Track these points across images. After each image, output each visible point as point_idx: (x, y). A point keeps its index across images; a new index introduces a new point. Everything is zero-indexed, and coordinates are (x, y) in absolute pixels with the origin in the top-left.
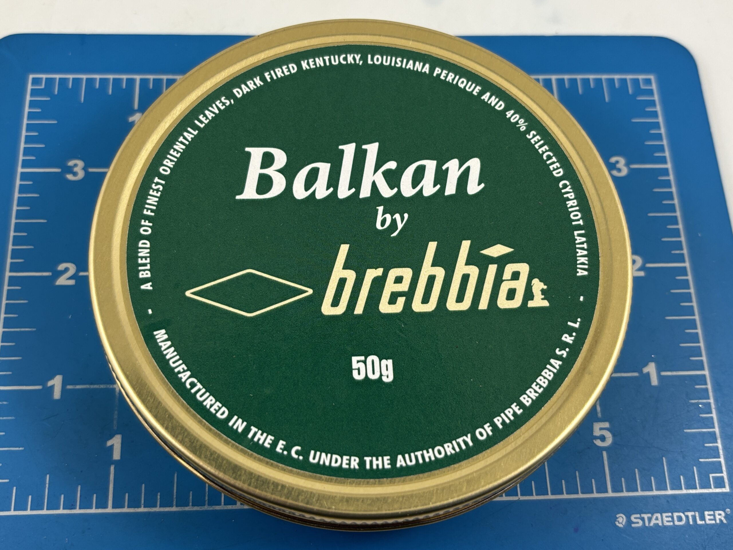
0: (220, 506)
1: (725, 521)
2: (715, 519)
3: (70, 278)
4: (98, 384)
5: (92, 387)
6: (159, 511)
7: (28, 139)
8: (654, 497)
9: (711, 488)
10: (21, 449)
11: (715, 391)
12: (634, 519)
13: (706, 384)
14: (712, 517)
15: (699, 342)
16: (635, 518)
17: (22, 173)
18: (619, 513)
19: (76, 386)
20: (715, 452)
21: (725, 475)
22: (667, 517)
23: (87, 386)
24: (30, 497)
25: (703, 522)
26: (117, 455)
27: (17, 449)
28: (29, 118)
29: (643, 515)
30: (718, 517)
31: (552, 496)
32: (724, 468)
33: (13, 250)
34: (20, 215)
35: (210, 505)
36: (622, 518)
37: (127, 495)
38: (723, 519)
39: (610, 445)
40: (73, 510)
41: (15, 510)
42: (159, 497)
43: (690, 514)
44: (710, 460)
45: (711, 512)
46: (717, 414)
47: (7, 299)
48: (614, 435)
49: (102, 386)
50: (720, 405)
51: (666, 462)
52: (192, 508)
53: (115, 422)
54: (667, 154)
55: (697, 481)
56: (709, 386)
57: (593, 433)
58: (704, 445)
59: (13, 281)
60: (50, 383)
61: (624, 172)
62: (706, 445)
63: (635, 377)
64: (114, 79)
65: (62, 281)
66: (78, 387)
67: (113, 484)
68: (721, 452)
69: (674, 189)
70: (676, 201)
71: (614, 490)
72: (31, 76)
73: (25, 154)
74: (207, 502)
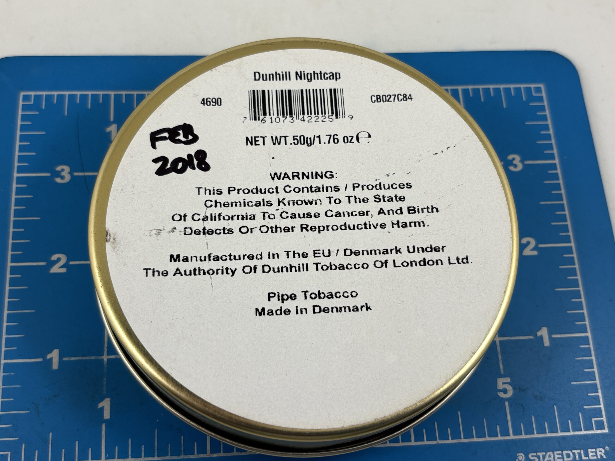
0: (194, 455)
1: (604, 457)
2: (596, 456)
3: (61, 267)
4: (88, 356)
5: (84, 358)
6: (144, 460)
8: (547, 438)
9: (593, 430)
10: (27, 412)
11: (595, 350)
12: (531, 457)
13: (589, 344)
14: (594, 454)
15: (583, 309)
16: (532, 456)
17: (18, 178)
18: (519, 453)
19: (70, 358)
20: (596, 400)
21: (604, 419)
22: (558, 454)
23: (80, 358)
24: (37, 451)
25: (587, 458)
26: (107, 415)
27: (24, 412)
28: (21, 130)
29: (538, 454)
30: (599, 454)
31: (464, 439)
32: (604, 413)
33: (13, 244)
34: (17, 213)
35: (185, 455)
36: (522, 457)
37: (117, 448)
38: (603, 455)
39: (511, 396)
42: (143, 449)
43: (576, 452)
44: (592, 407)
45: (593, 449)
46: (598, 369)
47: (10, 286)
48: (514, 388)
49: (92, 358)
50: (600, 360)
51: (557, 410)
52: (171, 458)
53: (105, 388)
54: (555, 151)
55: (582, 425)
56: (591, 346)
57: (497, 387)
58: (587, 394)
59: (14, 270)
60: (49, 356)
61: (520, 167)
62: (589, 394)
63: (531, 339)
64: (92, 95)
65: (55, 269)
66: (73, 359)
67: (105, 439)
69: (561, 182)
70: (563, 191)
71: (514, 434)
72: (22, 94)
73: (19, 161)
74: (182, 452)
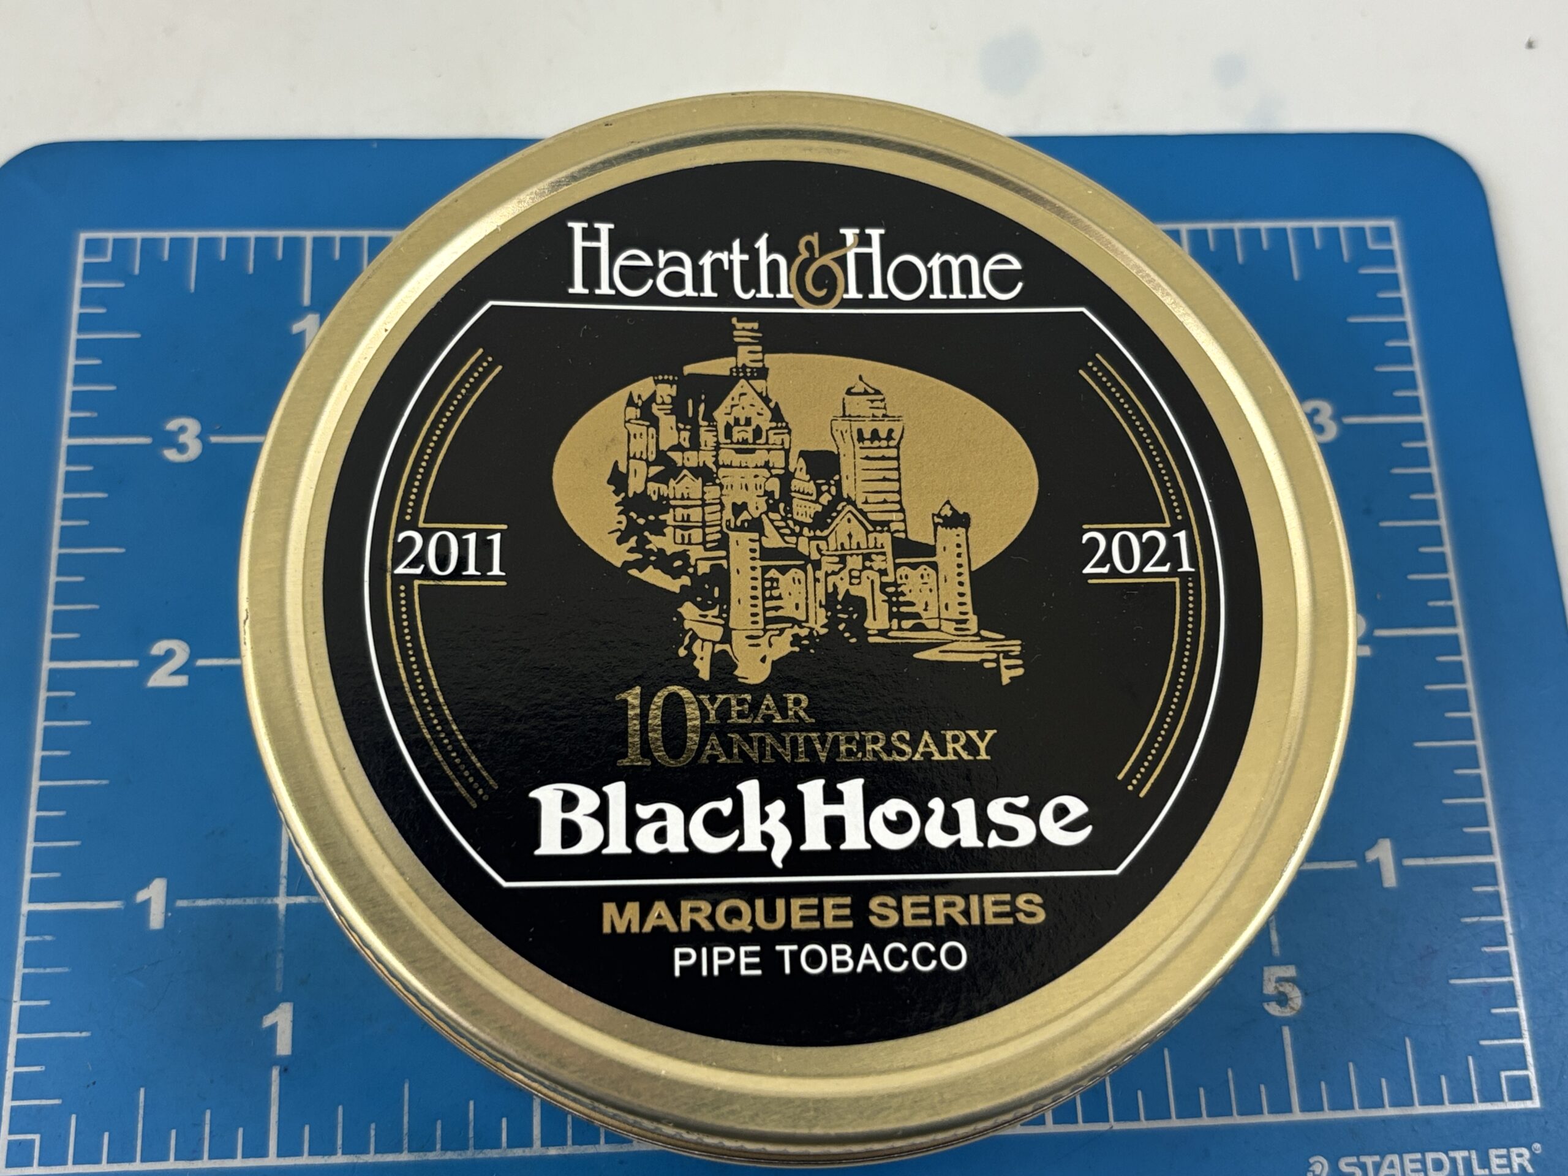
0: (499, 1151)
1: (1530, 1169)
2: (1510, 1165)
3: (176, 673)
4: (239, 897)
5: (229, 902)
6: (374, 1161)
7: (82, 374)
8: (1385, 1120)
9: (1502, 1100)
10: (84, 1034)
11: (1512, 899)
12: (1345, 1167)
13: (1495, 883)
14: (1504, 1161)
15: (1482, 795)
16: (1348, 1165)
17: (70, 448)
18: (1316, 1155)
19: (194, 902)
20: (1512, 1027)
21: (1531, 1073)
22: (1412, 1161)
23: (218, 902)
24: (106, 1135)
25: (1487, 1172)
26: (284, 1046)
27: (77, 1034)
28: (81, 328)
30: (1516, 1161)
31: (1179, 1121)
32: (1530, 1060)
33: (56, 613)
34: (68, 537)
35: (478, 1149)
36: (1318, 1164)
37: (307, 1129)
38: (1526, 1164)
39: (1297, 1014)
40: (194, 1162)
41: (75, 1163)
42: (373, 1133)
43: (1459, 1155)
44: (1500, 1042)
45: (1502, 1150)
46: (1517, 947)
47: (47, 718)
48: (1306, 994)
49: (250, 901)
50: (1523, 928)
51: (1413, 1048)
52: (442, 1156)
53: (279, 977)
54: (1422, 393)
55: (1475, 1087)
56: (1503, 888)
57: (1261, 989)
58: (1490, 1011)
59: (57, 679)
60: (141, 896)
61: (1332, 432)
62: (1494, 1011)
63: (1351, 870)
64: (258, 239)
65: (161, 678)
66: (201, 903)
67: (277, 1105)
68: (1524, 1025)
69: (1434, 470)
70: (1439, 496)
71: (1304, 1109)
72: (84, 236)
73: (74, 407)
74: (471, 1142)
